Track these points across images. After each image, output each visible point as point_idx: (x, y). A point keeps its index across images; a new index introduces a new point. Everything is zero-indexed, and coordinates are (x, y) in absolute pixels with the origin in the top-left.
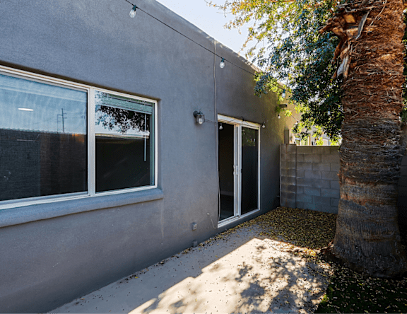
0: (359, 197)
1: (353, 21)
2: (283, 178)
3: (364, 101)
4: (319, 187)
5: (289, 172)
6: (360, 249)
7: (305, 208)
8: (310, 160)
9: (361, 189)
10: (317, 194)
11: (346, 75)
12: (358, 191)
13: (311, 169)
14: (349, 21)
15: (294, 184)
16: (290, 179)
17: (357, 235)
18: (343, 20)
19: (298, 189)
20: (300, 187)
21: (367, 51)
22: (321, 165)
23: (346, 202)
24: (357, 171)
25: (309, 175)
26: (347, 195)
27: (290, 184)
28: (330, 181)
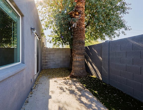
0: (80, 59)
1: (78, 14)
2: (43, 59)
3: (80, 35)
4: (55, 60)
5: (45, 57)
6: (80, 72)
7: (51, 68)
8: (52, 52)
9: (80, 57)
10: (54, 63)
11: (76, 27)
12: (79, 57)
13: (52, 55)
14: (76, 14)
15: (47, 61)
16: (45, 59)
17: (80, 69)
18: (75, 13)
19: (48, 62)
20: (49, 62)
21: (81, 23)
22: (55, 54)
23: (76, 61)
24: (79, 53)
25: (52, 57)
26: (76, 59)
27: (46, 61)
28: (58, 58)
